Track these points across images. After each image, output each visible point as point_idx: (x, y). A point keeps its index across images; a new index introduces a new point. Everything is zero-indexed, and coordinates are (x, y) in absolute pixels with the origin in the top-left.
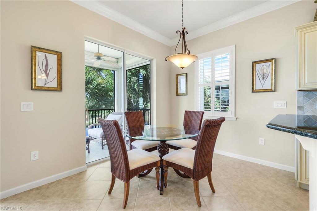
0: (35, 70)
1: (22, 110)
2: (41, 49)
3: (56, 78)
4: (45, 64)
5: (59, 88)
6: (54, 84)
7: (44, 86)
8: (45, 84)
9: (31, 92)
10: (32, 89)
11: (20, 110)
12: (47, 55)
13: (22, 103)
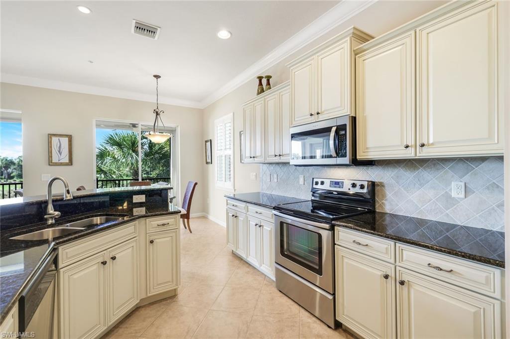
0: (51, 151)
1: (43, 180)
2: (55, 135)
3: (68, 155)
4: (58, 146)
5: (71, 162)
6: (66, 160)
7: (58, 162)
8: (59, 161)
9: (49, 166)
10: (49, 165)
11: (41, 179)
12: (60, 138)
13: (43, 175)
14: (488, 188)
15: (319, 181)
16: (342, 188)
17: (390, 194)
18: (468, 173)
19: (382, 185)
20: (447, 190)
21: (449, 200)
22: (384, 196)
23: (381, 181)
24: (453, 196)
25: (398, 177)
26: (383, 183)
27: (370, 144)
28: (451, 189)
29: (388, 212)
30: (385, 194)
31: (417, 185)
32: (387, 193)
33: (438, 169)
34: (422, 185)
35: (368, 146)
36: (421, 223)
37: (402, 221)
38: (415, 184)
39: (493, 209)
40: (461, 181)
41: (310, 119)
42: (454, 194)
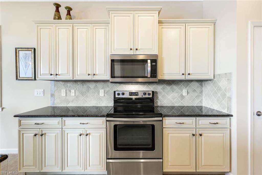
14: (193, 91)
15: (121, 93)
16: (138, 96)
17: (160, 96)
18: (188, 86)
19: (156, 93)
20: (182, 93)
21: (182, 97)
22: (157, 98)
23: (156, 91)
24: (184, 95)
25: (164, 88)
26: (157, 91)
27: (165, 72)
28: (183, 92)
29: (160, 105)
30: (158, 96)
31: (171, 92)
32: (159, 96)
33: (179, 85)
34: (173, 91)
35: (164, 73)
36: (173, 107)
37: (165, 108)
38: (170, 91)
39: (194, 98)
40: (186, 89)
41: (129, 52)
42: (184, 94)
